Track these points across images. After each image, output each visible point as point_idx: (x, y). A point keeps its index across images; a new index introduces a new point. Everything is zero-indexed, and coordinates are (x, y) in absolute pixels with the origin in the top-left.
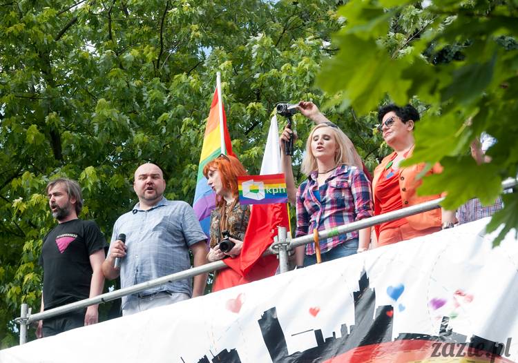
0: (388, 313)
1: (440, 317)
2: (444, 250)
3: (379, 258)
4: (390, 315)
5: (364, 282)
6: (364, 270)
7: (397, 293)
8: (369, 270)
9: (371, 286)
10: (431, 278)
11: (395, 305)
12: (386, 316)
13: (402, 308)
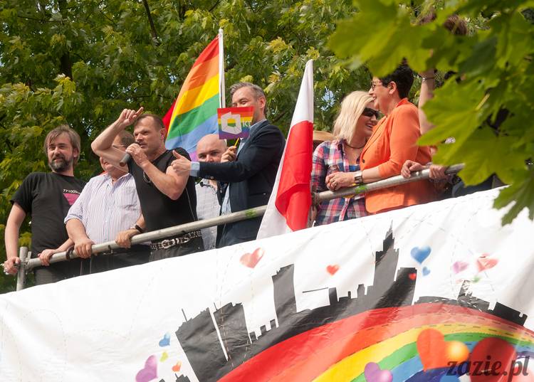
0: (410, 276)
1: (460, 281)
2: (476, 213)
3: (408, 218)
4: (413, 279)
5: (389, 242)
6: (390, 229)
7: (421, 255)
8: (396, 231)
9: (396, 246)
10: (458, 241)
11: (419, 268)
12: (408, 278)
13: (426, 272)
